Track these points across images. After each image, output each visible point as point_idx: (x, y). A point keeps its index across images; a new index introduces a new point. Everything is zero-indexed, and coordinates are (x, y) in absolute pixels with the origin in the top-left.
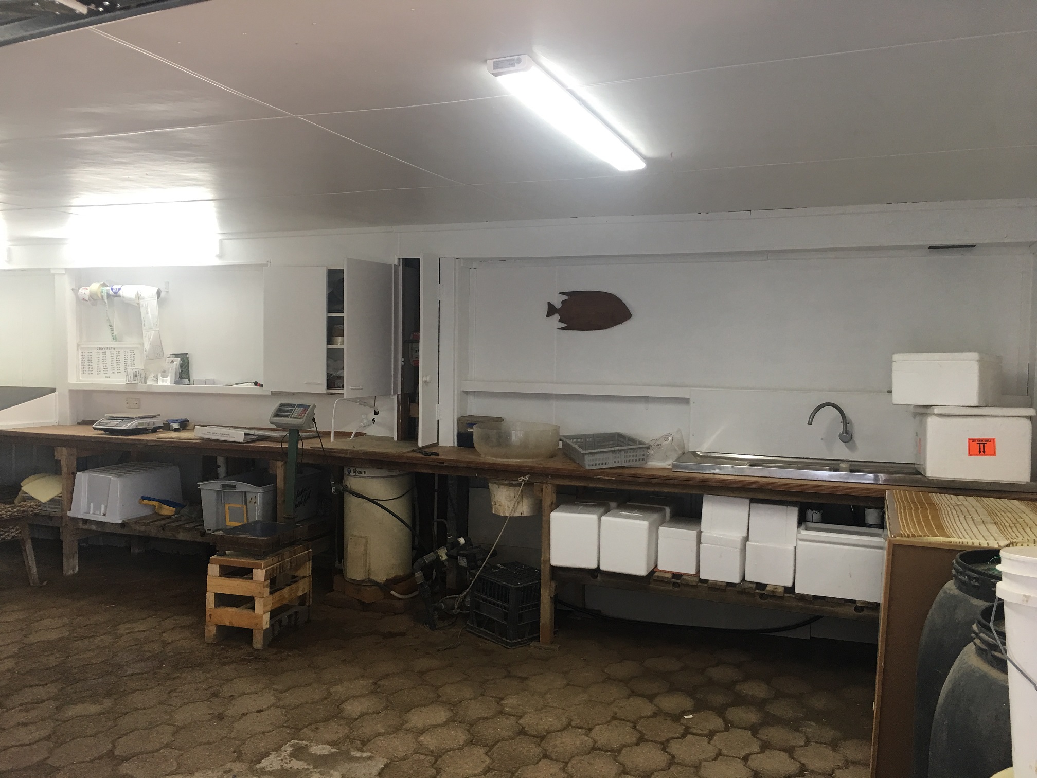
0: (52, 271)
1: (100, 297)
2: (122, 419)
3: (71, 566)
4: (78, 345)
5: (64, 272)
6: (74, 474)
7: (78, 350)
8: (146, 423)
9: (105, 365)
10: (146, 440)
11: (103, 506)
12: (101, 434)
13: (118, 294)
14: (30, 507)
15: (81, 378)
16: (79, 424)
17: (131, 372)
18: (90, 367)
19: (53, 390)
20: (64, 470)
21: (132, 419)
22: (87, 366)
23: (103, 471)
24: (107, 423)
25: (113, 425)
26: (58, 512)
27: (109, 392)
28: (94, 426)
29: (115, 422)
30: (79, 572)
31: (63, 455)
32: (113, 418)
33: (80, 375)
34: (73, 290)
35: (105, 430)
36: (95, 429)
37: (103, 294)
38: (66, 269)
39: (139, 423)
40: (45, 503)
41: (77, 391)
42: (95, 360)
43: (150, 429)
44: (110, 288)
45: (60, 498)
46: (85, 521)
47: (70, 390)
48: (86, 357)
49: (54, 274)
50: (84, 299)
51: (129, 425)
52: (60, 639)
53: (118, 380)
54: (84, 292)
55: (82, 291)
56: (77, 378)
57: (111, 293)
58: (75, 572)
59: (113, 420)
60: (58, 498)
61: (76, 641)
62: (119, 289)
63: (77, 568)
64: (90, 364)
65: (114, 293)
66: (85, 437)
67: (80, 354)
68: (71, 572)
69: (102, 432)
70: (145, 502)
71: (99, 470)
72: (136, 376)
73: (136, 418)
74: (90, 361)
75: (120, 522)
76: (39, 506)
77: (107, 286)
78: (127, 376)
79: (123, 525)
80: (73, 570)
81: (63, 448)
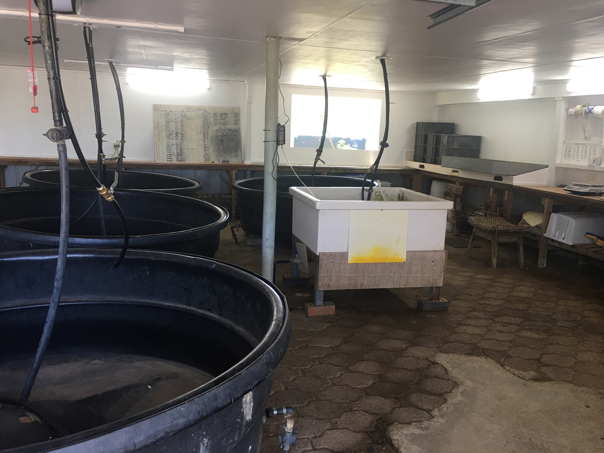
0: (556, 99)
1: (580, 113)
2: (581, 186)
3: (542, 263)
4: (564, 142)
5: (562, 99)
6: (550, 214)
7: (564, 144)
8: (596, 190)
9: (578, 154)
10: (593, 200)
11: (563, 234)
12: (569, 193)
13: (591, 111)
14: (525, 227)
15: (563, 161)
16: (558, 186)
17: (592, 159)
18: (569, 154)
19: (547, 166)
20: (545, 211)
21: (587, 186)
22: (567, 154)
23: (566, 214)
24: (572, 187)
25: (576, 189)
26: (539, 233)
27: (577, 170)
28: (565, 188)
29: (577, 187)
30: (546, 267)
31: (546, 202)
32: (576, 185)
33: (563, 159)
34: (566, 109)
35: (571, 191)
36: (566, 190)
37: (583, 112)
38: (563, 97)
39: (591, 189)
40: (533, 227)
41: (560, 168)
42: (572, 150)
43: (598, 194)
44: (587, 108)
45: (541, 226)
46: (553, 240)
47: (556, 167)
48: (568, 148)
49: (556, 101)
50: (571, 115)
51: (585, 189)
52: (528, 298)
53: (583, 163)
54: (572, 110)
55: (571, 110)
56: (561, 161)
57: (587, 110)
58: (544, 267)
59: (576, 186)
60: (541, 225)
61: (535, 301)
62: (593, 108)
63: (545, 265)
64: (570, 153)
65: (589, 111)
66: (559, 194)
67: (565, 147)
68: (541, 266)
69: (569, 192)
70: (589, 236)
71: (565, 213)
72: (595, 161)
73: (590, 186)
74: (570, 151)
75: (572, 244)
76: (530, 228)
77: (586, 107)
78: (589, 161)
79: (573, 246)
80: (543, 266)
81: (547, 199)
